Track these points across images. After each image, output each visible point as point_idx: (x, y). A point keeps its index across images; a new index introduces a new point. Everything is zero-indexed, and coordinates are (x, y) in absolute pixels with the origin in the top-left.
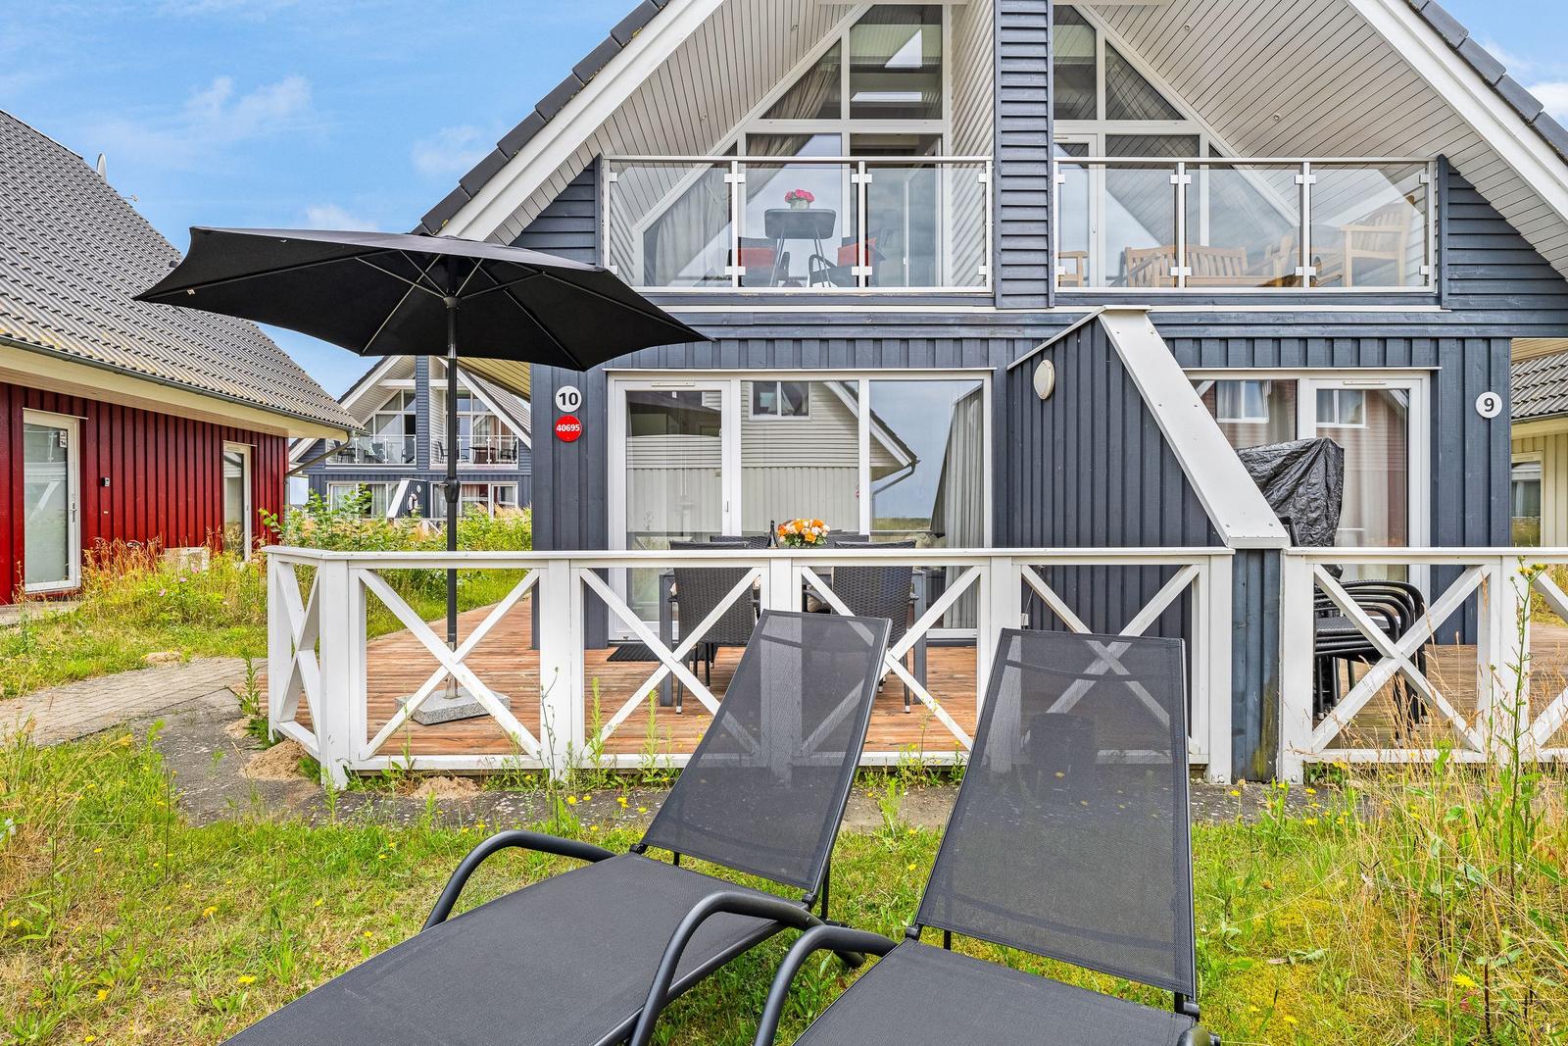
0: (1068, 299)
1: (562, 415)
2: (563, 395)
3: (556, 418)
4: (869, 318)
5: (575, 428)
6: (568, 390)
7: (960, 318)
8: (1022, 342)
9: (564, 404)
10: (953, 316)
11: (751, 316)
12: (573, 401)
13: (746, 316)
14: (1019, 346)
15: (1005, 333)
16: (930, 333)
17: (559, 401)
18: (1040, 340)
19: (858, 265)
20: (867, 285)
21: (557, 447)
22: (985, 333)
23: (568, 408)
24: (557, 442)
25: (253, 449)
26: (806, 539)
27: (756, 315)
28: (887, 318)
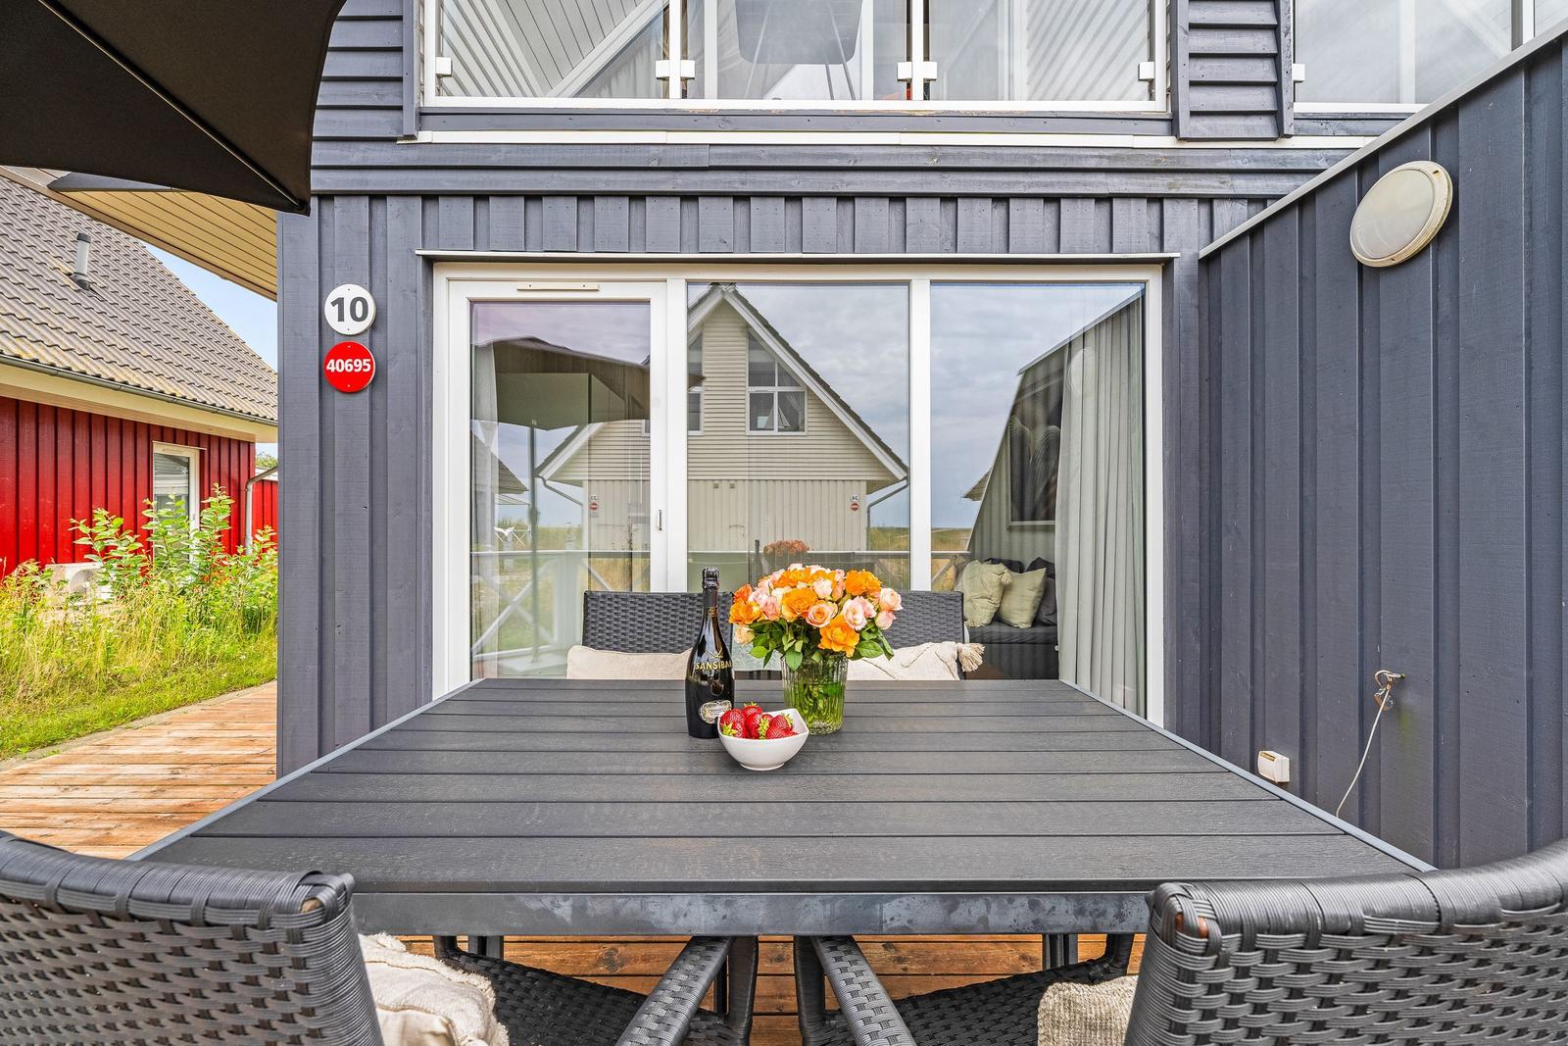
0: (1316, 124)
1: (338, 341)
2: (339, 302)
3: (328, 348)
4: (932, 156)
5: (360, 365)
6: (348, 292)
7: (1109, 157)
8: (1227, 205)
9: (341, 318)
10: (1096, 153)
11: (705, 152)
12: (359, 314)
13: (696, 152)
14: (1222, 210)
15: (1196, 186)
16: (1052, 184)
17: (331, 313)
18: (1261, 201)
19: (909, 59)
20: (926, 97)
21: (328, 404)
22: (1158, 185)
23: (350, 327)
24: (328, 390)
25: (202, 453)
26: (824, 644)
27: (714, 150)
28: (968, 157)
